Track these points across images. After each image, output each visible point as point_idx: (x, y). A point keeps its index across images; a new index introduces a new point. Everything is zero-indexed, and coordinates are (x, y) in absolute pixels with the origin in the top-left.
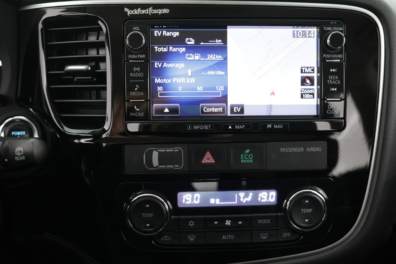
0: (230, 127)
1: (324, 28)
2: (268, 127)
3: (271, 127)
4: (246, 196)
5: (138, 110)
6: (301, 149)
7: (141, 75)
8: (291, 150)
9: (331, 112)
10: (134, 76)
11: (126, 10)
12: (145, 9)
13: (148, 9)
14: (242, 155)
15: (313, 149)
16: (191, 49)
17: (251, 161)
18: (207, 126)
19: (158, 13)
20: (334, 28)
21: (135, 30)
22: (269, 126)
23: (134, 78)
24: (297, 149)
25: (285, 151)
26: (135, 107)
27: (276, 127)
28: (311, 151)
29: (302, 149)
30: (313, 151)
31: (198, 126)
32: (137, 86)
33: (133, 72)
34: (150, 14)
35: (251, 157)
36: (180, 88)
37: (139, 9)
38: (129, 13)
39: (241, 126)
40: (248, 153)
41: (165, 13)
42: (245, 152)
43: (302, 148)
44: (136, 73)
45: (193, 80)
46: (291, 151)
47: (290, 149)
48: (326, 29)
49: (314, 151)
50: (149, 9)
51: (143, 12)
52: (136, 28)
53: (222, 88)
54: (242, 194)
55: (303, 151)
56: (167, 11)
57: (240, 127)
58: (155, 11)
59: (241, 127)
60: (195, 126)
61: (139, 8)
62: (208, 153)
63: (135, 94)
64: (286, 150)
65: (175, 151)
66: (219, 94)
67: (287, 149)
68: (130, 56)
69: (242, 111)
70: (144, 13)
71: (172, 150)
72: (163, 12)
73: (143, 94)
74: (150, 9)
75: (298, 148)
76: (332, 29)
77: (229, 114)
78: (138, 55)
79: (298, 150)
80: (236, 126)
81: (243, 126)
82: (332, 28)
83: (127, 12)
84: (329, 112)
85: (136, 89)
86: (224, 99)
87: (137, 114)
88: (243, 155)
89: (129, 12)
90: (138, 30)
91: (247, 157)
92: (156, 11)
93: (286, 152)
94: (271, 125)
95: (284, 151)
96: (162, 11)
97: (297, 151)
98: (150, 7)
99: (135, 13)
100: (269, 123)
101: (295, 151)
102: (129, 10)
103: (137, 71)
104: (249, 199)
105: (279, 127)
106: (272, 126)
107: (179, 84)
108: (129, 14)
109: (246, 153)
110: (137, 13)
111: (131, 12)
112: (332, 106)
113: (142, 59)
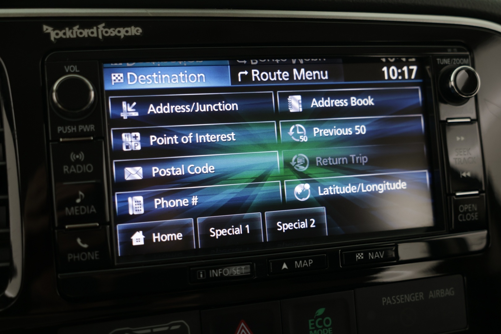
0: (285, 266)
1: (438, 60)
2: (358, 258)
3: (362, 258)
5: (85, 246)
6: (418, 295)
7: (87, 168)
8: (402, 299)
9: (465, 218)
10: (73, 172)
11: (47, 29)
12: (90, 27)
13: (95, 28)
14: (310, 321)
15: (440, 294)
18: (237, 268)
19: (118, 34)
20: (455, 60)
21: (69, 73)
22: (360, 256)
23: (73, 177)
24: (413, 296)
25: (390, 302)
26: (79, 241)
27: (373, 258)
28: (437, 297)
29: (421, 295)
31: (219, 270)
32: (80, 193)
33: (69, 163)
34: (100, 37)
35: (327, 322)
37: (76, 28)
38: (53, 36)
39: (305, 261)
40: (323, 316)
41: (133, 34)
42: (317, 312)
43: (420, 293)
44: (77, 166)
46: (402, 302)
47: (399, 298)
49: (442, 296)
50: (98, 28)
51: (86, 33)
52: (72, 69)
55: (423, 299)
56: (137, 32)
57: (304, 265)
58: (112, 32)
59: (307, 265)
60: (213, 271)
61: (75, 25)
62: (243, 324)
63: (78, 212)
64: (393, 302)
65: (173, 328)
67: (395, 298)
68: (60, 129)
71: (166, 328)
72: (129, 34)
74: (101, 26)
75: (413, 294)
76: (450, 62)
78: (80, 126)
79: (414, 297)
80: (296, 262)
81: (311, 262)
82: (450, 60)
83: (49, 34)
84: (461, 218)
85: (78, 201)
87: (84, 256)
88: (313, 320)
89: (54, 34)
90: (77, 71)
91: (321, 323)
92: (114, 31)
93: (393, 303)
94: (362, 254)
95: (389, 303)
96: (127, 32)
97: (413, 299)
98: (100, 23)
99: (68, 37)
100: (359, 250)
101: (409, 301)
102: (54, 30)
103: (78, 161)
105: (378, 256)
106: (364, 256)
108: (55, 39)
109: (318, 315)
110: (72, 36)
111: (57, 34)
112: (466, 207)
113: (88, 134)
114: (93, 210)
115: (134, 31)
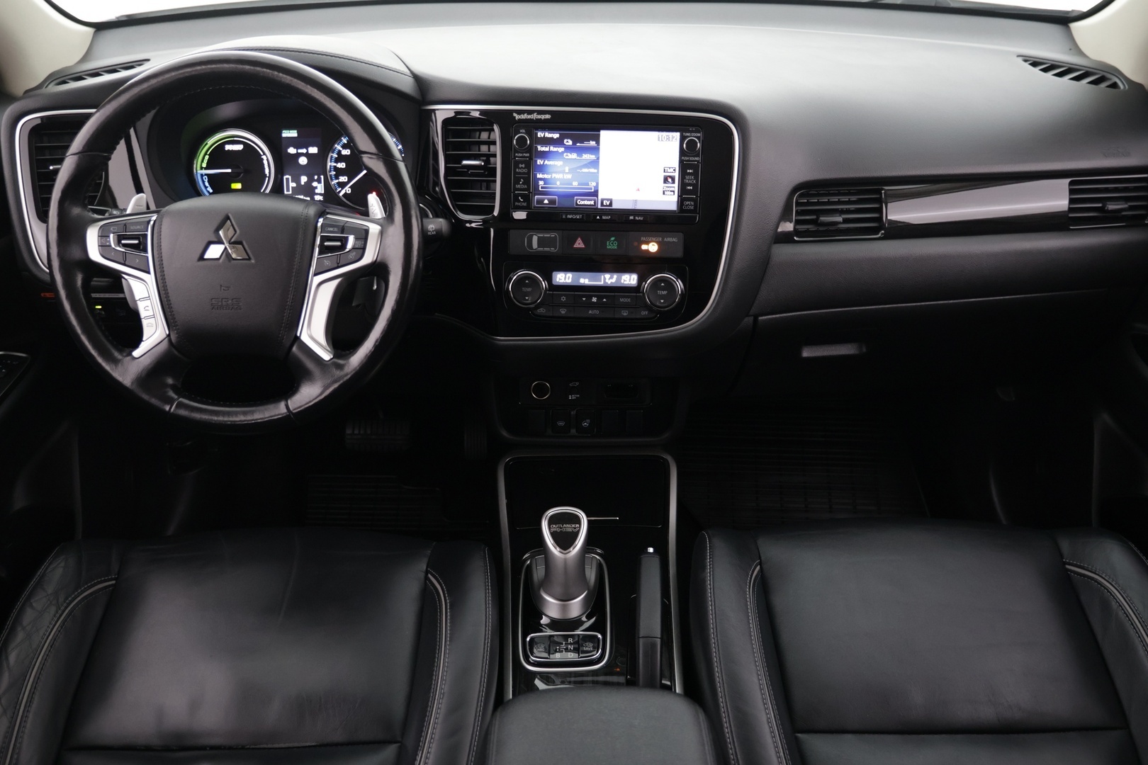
0: (598, 217)
1: (686, 133)
4: (611, 278)
5: (522, 200)
7: (525, 170)
9: (687, 208)
12: (531, 114)
13: (533, 115)
16: (568, 149)
17: (616, 247)
18: (580, 216)
19: (541, 118)
20: (691, 134)
21: (522, 133)
22: (631, 218)
23: (520, 173)
26: (520, 198)
27: (638, 219)
32: (522, 180)
33: (519, 168)
34: (534, 119)
35: (615, 244)
36: (558, 183)
37: (525, 115)
40: (613, 241)
41: (547, 118)
42: (611, 239)
44: (522, 169)
45: (569, 176)
49: (670, 241)
51: (529, 117)
52: (522, 131)
53: (594, 184)
54: (607, 276)
57: (608, 218)
58: (539, 117)
60: (568, 216)
61: (525, 113)
62: (579, 239)
63: (520, 187)
64: (646, 239)
65: (552, 236)
66: (591, 189)
68: (516, 154)
69: (611, 204)
71: (549, 236)
74: (535, 114)
76: (689, 135)
77: (599, 207)
78: (523, 154)
80: (605, 217)
81: (610, 217)
83: (515, 117)
84: (685, 207)
85: (521, 183)
86: (595, 194)
87: (522, 204)
88: (609, 242)
89: (517, 117)
90: (524, 132)
91: (612, 243)
94: (633, 217)
96: (545, 117)
99: (522, 118)
100: (632, 215)
102: (517, 115)
103: (522, 167)
104: (614, 280)
105: (640, 219)
107: (559, 179)
108: (517, 119)
110: (524, 118)
112: (687, 203)
113: (527, 157)
114: (526, 187)
115: (548, 116)
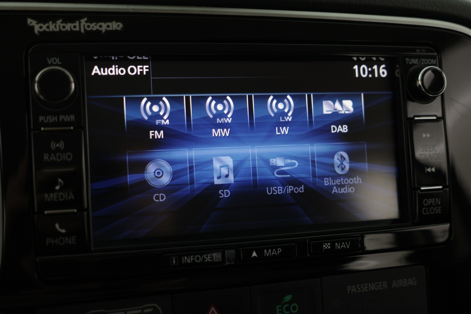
0: (254, 254)
1: (407, 59)
2: (325, 248)
3: (329, 247)
5: (63, 231)
6: (382, 284)
7: (67, 157)
8: (366, 287)
9: (429, 212)
10: (53, 160)
11: (31, 23)
13: (77, 22)
14: (278, 307)
15: (403, 283)
18: (209, 255)
19: (100, 29)
20: (423, 60)
21: (52, 65)
22: (327, 246)
23: (53, 164)
24: (376, 285)
25: (355, 290)
26: (57, 226)
27: (339, 248)
28: (400, 286)
29: (385, 285)
30: (403, 286)
31: (192, 256)
32: (60, 180)
33: (50, 151)
34: (82, 31)
35: (294, 308)
37: (59, 22)
38: (37, 29)
39: (274, 250)
40: (290, 302)
41: (114, 29)
42: (284, 299)
43: (384, 282)
44: (57, 154)
46: (366, 290)
47: (364, 286)
48: (410, 62)
49: (405, 285)
50: (80, 23)
51: (69, 27)
52: (55, 61)
55: (387, 288)
56: (118, 27)
57: (273, 253)
59: (276, 253)
60: (186, 257)
61: (58, 19)
62: (213, 309)
63: (56, 198)
64: (357, 290)
65: (146, 311)
67: (360, 287)
68: (41, 118)
70: (69, 30)
71: (139, 311)
72: (110, 29)
73: (73, 197)
74: (83, 21)
75: (377, 283)
76: (418, 62)
78: (60, 116)
79: (378, 286)
80: (265, 251)
81: (280, 250)
82: (419, 60)
83: (33, 28)
84: (425, 211)
85: (58, 188)
87: (61, 241)
88: (280, 306)
89: (38, 27)
90: (59, 63)
91: (288, 309)
92: (96, 25)
93: (358, 292)
94: (329, 244)
95: (354, 292)
96: (108, 26)
97: (377, 288)
98: (82, 18)
99: (51, 30)
100: (326, 240)
101: (373, 289)
102: (38, 23)
103: (58, 150)
105: (344, 246)
106: (331, 246)
108: (39, 32)
109: (286, 301)
110: (55, 30)
111: (41, 27)
112: (430, 201)
113: (69, 124)
115: (115, 26)
